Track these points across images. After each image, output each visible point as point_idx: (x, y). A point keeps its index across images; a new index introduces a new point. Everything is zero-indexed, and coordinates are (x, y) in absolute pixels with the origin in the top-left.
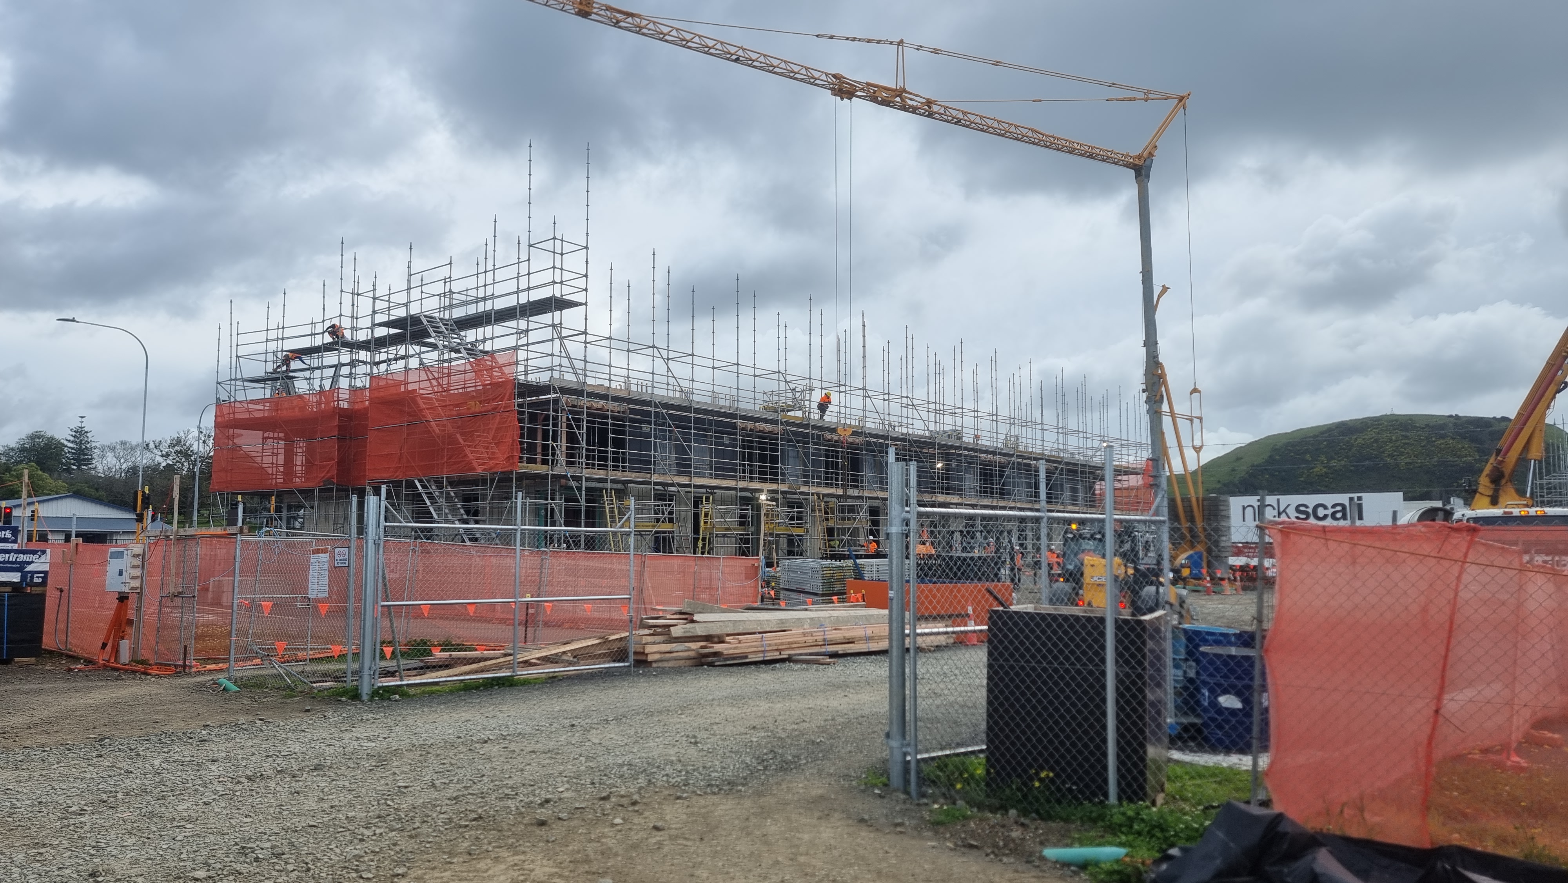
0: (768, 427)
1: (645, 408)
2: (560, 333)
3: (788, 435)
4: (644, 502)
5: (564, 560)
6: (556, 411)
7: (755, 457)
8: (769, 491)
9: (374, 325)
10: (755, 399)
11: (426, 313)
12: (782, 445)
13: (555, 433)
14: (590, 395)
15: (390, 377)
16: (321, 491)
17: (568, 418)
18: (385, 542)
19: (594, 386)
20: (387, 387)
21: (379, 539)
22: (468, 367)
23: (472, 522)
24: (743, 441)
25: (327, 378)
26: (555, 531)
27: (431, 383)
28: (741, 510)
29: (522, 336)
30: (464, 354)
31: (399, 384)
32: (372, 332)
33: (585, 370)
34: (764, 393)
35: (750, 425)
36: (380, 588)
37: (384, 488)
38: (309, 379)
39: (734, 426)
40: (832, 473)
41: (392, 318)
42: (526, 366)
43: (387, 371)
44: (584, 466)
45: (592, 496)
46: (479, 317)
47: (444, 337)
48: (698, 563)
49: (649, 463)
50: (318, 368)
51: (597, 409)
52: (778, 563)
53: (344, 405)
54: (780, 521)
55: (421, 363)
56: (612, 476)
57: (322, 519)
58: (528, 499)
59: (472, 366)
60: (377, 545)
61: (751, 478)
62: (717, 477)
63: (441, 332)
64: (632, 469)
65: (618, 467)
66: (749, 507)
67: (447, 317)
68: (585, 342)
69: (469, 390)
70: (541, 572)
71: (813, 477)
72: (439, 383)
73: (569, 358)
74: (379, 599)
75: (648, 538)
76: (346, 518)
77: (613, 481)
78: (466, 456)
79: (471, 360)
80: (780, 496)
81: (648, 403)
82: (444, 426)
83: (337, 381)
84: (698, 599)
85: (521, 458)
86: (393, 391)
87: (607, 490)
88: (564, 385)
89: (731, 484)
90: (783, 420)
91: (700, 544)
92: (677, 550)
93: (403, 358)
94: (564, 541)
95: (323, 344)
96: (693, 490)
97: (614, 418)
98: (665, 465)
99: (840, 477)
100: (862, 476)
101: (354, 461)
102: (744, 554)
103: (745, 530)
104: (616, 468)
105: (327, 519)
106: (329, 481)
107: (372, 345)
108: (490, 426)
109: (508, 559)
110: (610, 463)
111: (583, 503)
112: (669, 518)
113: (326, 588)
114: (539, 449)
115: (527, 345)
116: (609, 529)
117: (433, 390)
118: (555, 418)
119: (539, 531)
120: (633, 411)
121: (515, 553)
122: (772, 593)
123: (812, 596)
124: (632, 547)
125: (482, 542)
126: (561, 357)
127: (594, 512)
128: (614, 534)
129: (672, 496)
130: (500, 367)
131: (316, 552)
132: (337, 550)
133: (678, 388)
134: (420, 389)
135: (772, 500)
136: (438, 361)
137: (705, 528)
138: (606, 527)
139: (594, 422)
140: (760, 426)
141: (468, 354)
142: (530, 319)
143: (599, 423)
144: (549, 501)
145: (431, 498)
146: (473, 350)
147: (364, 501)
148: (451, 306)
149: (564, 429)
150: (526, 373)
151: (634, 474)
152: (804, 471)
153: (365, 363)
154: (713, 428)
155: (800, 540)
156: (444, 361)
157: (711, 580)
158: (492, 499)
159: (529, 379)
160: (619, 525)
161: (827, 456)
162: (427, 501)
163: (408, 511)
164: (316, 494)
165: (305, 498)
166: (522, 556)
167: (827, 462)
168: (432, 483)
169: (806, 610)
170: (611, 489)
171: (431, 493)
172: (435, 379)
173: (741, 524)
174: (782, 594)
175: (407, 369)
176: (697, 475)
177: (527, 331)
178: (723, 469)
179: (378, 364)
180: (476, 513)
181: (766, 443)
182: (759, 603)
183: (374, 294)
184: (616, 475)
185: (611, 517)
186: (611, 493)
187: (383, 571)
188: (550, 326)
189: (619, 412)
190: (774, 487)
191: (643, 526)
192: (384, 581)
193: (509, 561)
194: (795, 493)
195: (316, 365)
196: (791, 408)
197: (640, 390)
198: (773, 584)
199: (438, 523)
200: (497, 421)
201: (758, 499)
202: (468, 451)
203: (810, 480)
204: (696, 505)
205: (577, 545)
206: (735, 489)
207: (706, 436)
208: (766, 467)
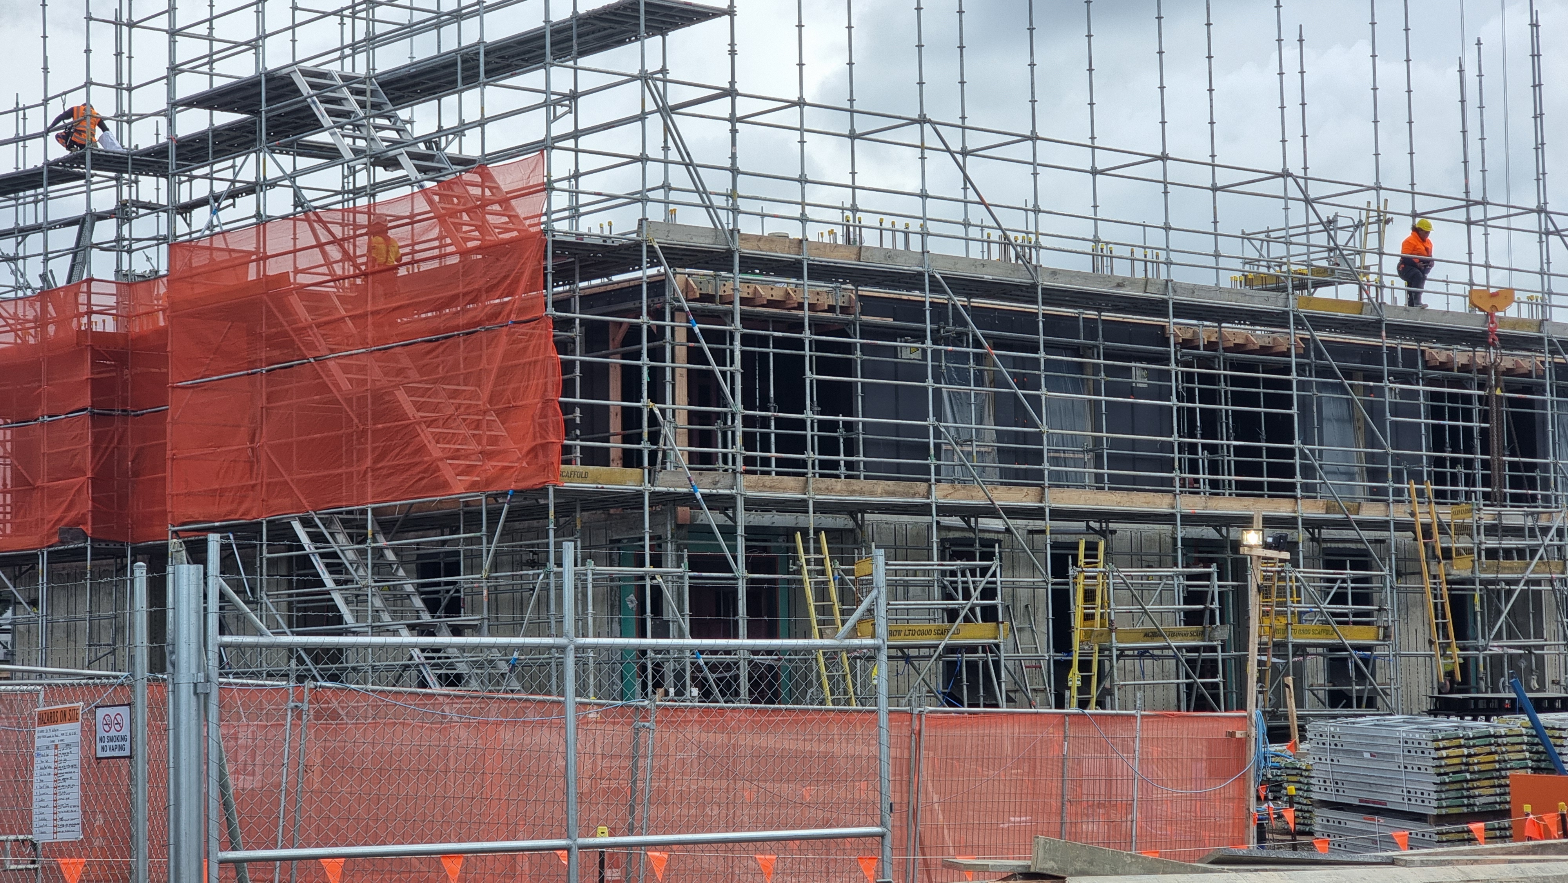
0: (1259, 335)
1: (905, 295)
2: (664, 98)
3: (1319, 355)
4: (911, 565)
5: (694, 733)
6: (657, 314)
7: (1225, 424)
8: (1269, 522)
9: (175, 105)
10: (1217, 255)
11: (308, 65)
12: (1302, 386)
13: (656, 374)
14: (750, 264)
15: (219, 243)
16: (55, 557)
17: (690, 331)
18: (222, 687)
19: (759, 238)
20: (214, 270)
21: (207, 680)
22: (422, 206)
23: (445, 629)
24: (1189, 377)
25: (61, 254)
26: (666, 650)
27: (324, 254)
28: (1190, 577)
29: (560, 110)
30: (408, 169)
31: (243, 259)
32: (171, 124)
33: (733, 194)
34: (1245, 237)
35: (1206, 331)
36: (214, 814)
37: (214, 542)
38: (14, 259)
39: (1160, 336)
40: (1454, 462)
41: (219, 82)
42: (575, 193)
43: (211, 226)
44: (740, 466)
45: (765, 549)
46: (445, 67)
47: (356, 127)
48: (1070, 732)
49: (922, 450)
50: (37, 228)
51: (771, 303)
52: (1302, 729)
53: (105, 324)
54: (1304, 607)
55: (299, 201)
56: (818, 490)
57: (60, 634)
58: (590, 563)
59: (430, 202)
60: (202, 697)
61: (1214, 484)
62: (1118, 484)
63: (347, 114)
64: (875, 472)
65: (835, 465)
66: (1213, 569)
67: (361, 70)
68: (733, 119)
69: (425, 267)
70: (635, 766)
71: (1398, 477)
72: (345, 252)
73: (689, 164)
74: (214, 844)
75: (925, 666)
76: (121, 629)
77: (822, 508)
78: (422, 449)
79: (429, 184)
80: (1301, 535)
81: (913, 280)
82: (362, 369)
83: (86, 262)
84: (1076, 836)
85: (567, 450)
86: (228, 281)
87: (805, 532)
88: (678, 240)
89: (1159, 503)
90: (1303, 311)
91: (1075, 678)
92: (1009, 700)
93: (251, 189)
94: (693, 679)
95: (48, 164)
96: (1048, 524)
97: (818, 327)
98: (969, 454)
99: (1479, 472)
100: (1545, 468)
101: (136, 474)
102: (1201, 705)
103: (1202, 635)
104: (828, 468)
105: (70, 634)
106: (72, 531)
107: (172, 160)
108: (484, 364)
109: (545, 731)
110: (811, 456)
111: (741, 571)
112: (984, 609)
113: (77, 816)
114: (615, 424)
115: (576, 134)
116: (817, 641)
117: (332, 273)
118: (656, 335)
119: (624, 649)
120: (870, 305)
121: (562, 712)
122: (1289, 815)
123: (1409, 824)
124: (883, 690)
125: (474, 684)
126: (666, 162)
127: (772, 594)
128: (832, 656)
129: (990, 543)
130: (505, 202)
131: (48, 718)
132: (100, 713)
133: (996, 235)
134: (297, 271)
135: (1279, 544)
136: (342, 192)
137: (1088, 634)
138: (807, 635)
139: (763, 341)
140: (1235, 332)
141: (420, 169)
142: (583, 62)
143: (779, 343)
144: (648, 568)
145: (336, 568)
146: (430, 158)
147: (164, 579)
148: (372, 41)
149: (682, 365)
150: (575, 213)
151: (881, 485)
152: (1370, 457)
153: (153, 208)
154: (1101, 343)
155: (1366, 661)
156: (357, 192)
157: (1109, 781)
158: (495, 567)
159: (583, 229)
160: (842, 630)
161: (1436, 413)
162: (328, 580)
163: (277, 605)
164: (42, 566)
165: (14, 580)
166: (582, 722)
167: (1438, 431)
168: (338, 527)
169: (1392, 862)
170: (817, 531)
171: (334, 555)
172: (335, 241)
173: (1191, 618)
174: (1320, 819)
175: (262, 221)
176: (1060, 481)
177: (574, 96)
178: (1134, 463)
179: (187, 209)
180: (454, 607)
181: (1254, 382)
182: (1253, 844)
183: (172, 20)
184: (829, 490)
185: (821, 610)
186: (817, 541)
187: (221, 766)
188: (634, 78)
189: (831, 309)
190: (1282, 508)
191: (912, 632)
192: (223, 795)
193: (545, 737)
194: (1345, 524)
195: (30, 222)
196: (1325, 277)
197: (888, 244)
198: (1291, 789)
199: (356, 634)
200: (500, 351)
201: (1236, 545)
202: (426, 435)
203: (1390, 484)
204: (1060, 567)
205: (729, 689)
206: (1168, 518)
207: (1080, 368)
208: (1257, 452)
